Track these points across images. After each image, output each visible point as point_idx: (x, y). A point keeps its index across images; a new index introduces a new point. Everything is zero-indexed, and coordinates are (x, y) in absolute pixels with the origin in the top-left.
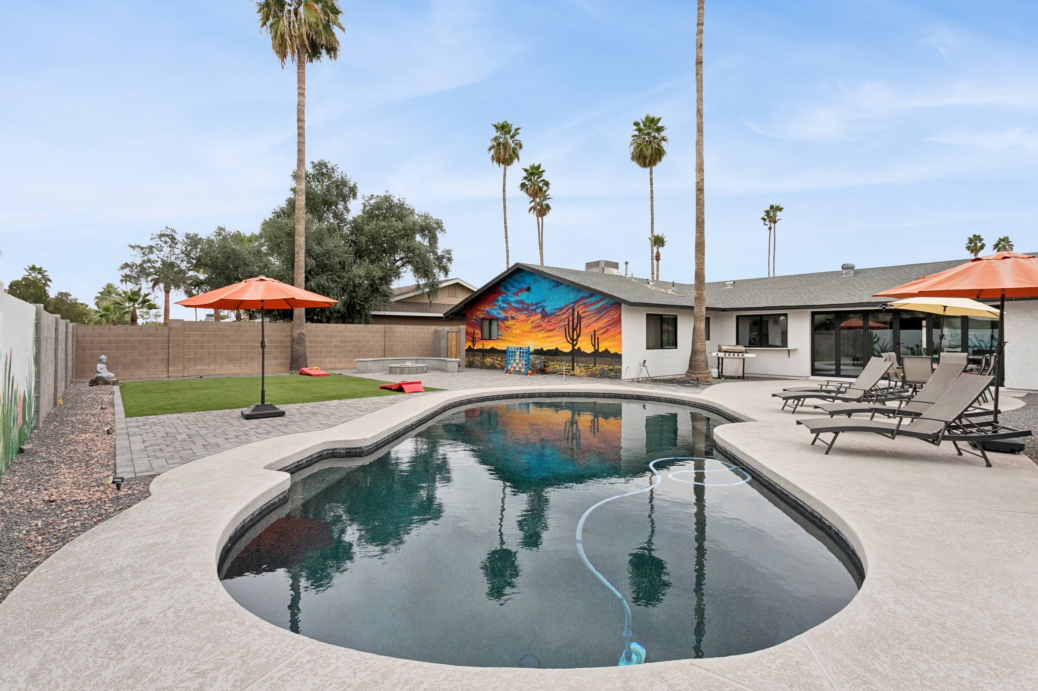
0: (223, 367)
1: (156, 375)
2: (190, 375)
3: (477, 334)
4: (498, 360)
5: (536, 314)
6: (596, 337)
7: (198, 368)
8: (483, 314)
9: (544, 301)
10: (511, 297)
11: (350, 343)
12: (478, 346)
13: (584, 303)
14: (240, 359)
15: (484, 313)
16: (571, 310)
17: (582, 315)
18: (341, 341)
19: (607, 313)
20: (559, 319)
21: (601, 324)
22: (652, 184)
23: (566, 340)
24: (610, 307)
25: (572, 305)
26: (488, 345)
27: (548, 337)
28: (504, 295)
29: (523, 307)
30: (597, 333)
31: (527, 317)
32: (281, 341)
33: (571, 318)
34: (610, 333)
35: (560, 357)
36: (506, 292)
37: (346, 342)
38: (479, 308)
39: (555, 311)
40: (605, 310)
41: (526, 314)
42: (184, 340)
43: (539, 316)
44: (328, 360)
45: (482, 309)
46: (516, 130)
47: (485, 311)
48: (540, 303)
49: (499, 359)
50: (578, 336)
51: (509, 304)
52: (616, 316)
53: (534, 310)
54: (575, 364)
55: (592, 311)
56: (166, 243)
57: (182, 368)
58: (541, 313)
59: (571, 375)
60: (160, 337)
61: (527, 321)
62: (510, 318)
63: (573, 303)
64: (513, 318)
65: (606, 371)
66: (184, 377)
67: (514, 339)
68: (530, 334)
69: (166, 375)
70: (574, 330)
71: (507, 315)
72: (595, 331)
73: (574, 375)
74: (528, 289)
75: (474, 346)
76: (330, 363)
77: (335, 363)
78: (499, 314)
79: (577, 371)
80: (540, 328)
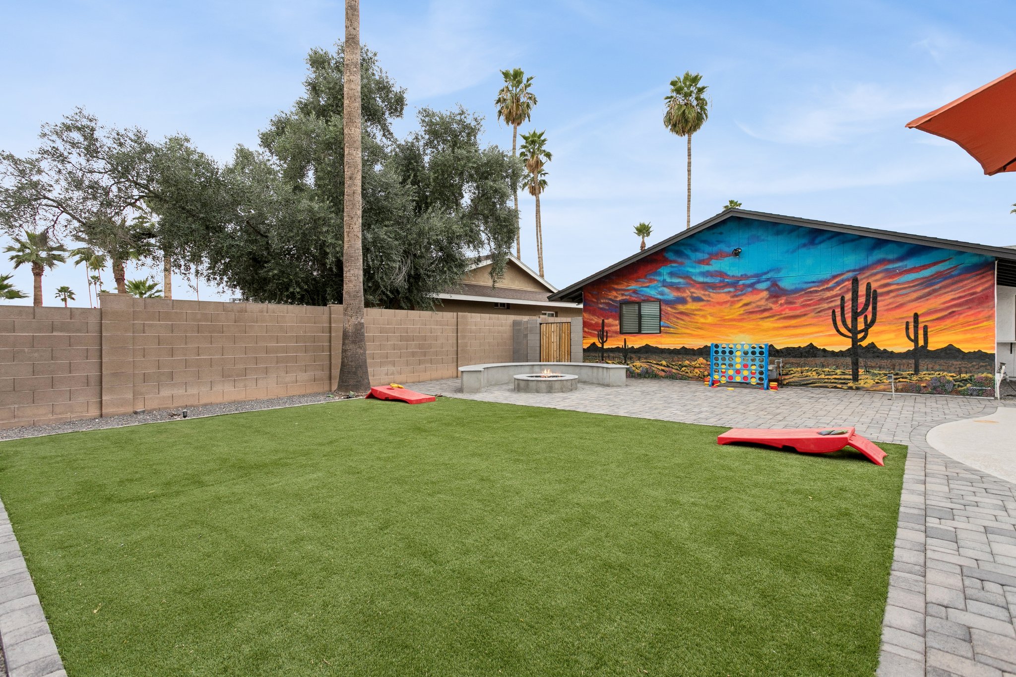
0: (214, 389)
1: (72, 412)
2: (148, 408)
3: (610, 325)
4: (661, 365)
5: (756, 291)
6: (921, 326)
7: (166, 392)
8: (623, 295)
9: (778, 270)
10: (692, 267)
11: (413, 340)
12: (611, 343)
13: (887, 270)
14: (245, 372)
15: (626, 293)
16: (848, 284)
17: (879, 291)
18: (402, 339)
19: (953, 284)
20: (819, 298)
21: (936, 302)
22: (689, 155)
23: (835, 332)
24: (959, 275)
25: (851, 274)
26: (635, 342)
27: (786, 327)
28: (674, 265)
29: (721, 282)
30: (921, 320)
31: (733, 297)
32: (314, 339)
33: (848, 296)
34: (961, 319)
35: (819, 360)
36: (680, 260)
37: (407, 339)
38: (616, 287)
39: (805, 286)
40: (945, 279)
41: (729, 292)
42: (134, 338)
43: (765, 294)
44: (384, 369)
45: (619, 287)
46: (528, 80)
47: (628, 290)
48: (766, 273)
49: (664, 363)
50: (868, 326)
51: (687, 277)
52: (979, 289)
53: (752, 285)
54: (861, 371)
55: (908, 282)
56: (74, 145)
57: (130, 396)
58: (767, 289)
59: (851, 388)
60: (79, 331)
61: (733, 303)
62: (689, 299)
63: (854, 271)
64: (698, 299)
65: (949, 382)
66: (136, 413)
67: (701, 332)
68: (741, 324)
69: (97, 413)
70: (855, 316)
71: (684, 295)
72: (916, 316)
73: (858, 389)
74: (736, 253)
75: (602, 344)
76: (387, 374)
77: (393, 374)
78: (662, 294)
79: (866, 380)
80: (766, 314)
